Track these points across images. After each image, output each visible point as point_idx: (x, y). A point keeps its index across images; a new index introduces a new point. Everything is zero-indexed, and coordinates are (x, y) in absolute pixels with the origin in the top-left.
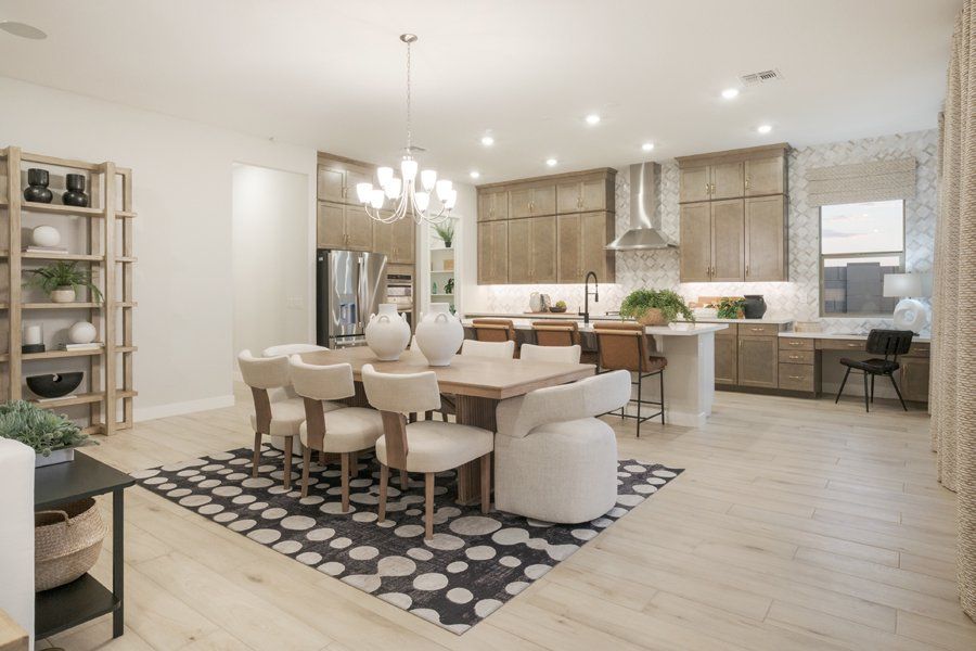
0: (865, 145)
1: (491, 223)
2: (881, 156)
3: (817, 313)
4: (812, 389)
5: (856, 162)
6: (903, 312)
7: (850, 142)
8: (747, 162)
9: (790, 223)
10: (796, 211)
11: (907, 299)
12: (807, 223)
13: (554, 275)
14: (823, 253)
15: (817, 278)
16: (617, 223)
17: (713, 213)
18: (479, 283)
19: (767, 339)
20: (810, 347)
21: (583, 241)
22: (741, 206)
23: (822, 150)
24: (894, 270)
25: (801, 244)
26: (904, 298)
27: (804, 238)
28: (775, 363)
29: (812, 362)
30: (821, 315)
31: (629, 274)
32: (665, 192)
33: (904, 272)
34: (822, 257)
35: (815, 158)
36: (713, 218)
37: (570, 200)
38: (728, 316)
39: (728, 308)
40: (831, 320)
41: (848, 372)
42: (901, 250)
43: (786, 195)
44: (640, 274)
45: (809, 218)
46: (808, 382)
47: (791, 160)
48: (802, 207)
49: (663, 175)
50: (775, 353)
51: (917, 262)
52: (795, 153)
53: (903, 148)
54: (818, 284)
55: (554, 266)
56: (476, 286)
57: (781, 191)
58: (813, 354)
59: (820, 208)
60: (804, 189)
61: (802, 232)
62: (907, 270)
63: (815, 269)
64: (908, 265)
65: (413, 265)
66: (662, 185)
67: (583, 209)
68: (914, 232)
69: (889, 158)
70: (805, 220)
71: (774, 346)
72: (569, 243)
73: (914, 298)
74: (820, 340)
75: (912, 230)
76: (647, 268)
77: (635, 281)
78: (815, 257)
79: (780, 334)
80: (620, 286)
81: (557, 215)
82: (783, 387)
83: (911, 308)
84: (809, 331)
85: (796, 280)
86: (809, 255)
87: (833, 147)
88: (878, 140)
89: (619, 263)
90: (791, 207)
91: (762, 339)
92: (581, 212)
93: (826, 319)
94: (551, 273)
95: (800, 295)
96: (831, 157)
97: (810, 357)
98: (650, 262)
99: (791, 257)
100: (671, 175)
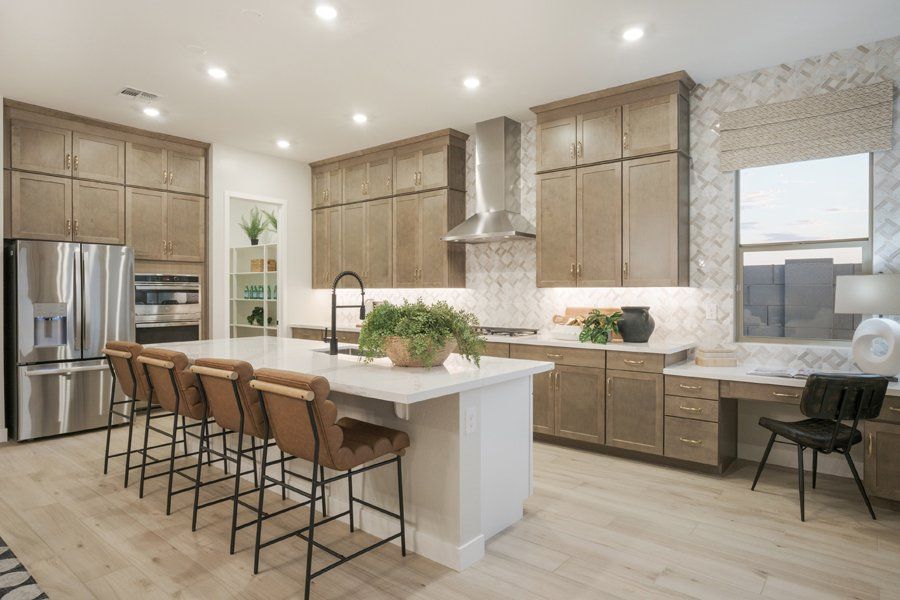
0: (808, 69)
1: (326, 210)
2: (833, 84)
3: (731, 337)
4: (714, 462)
5: (793, 96)
6: (867, 339)
7: (784, 66)
8: (626, 107)
9: (692, 199)
10: (702, 179)
11: (876, 318)
12: (717, 197)
13: (390, 276)
14: (742, 242)
15: (731, 282)
16: (467, 206)
17: (580, 185)
18: (314, 286)
19: (647, 377)
20: (714, 393)
21: (421, 231)
22: (618, 173)
23: (740, 84)
24: (853, 270)
25: (708, 230)
26: (870, 316)
27: (713, 220)
28: (659, 416)
29: (715, 417)
30: (737, 339)
31: (481, 275)
32: (525, 160)
33: (869, 272)
34: (739, 249)
35: (729, 97)
36: (580, 193)
37: (408, 176)
38: (594, 339)
39: (597, 325)
40: (752, 346)
41: (773, 440)
42: (867, 236)
43: (684, 154)
44: (495, 274)
45: (719, 189)
46: (709, 449)
47: (694, 102)
48: (710, 173)
49: (523, 137)
50: (659, 400)
51: (894, 256)
52: (699, 92)
53: (870, 67)
54: (731, 291)
55: (390, 263)
56: (311, 290)
57: (674, 146)
58: (716, 404)
59: (737, 173)
60: (713, 145)
61: (709, 211)
62: (876, 268)
63: (728, 268)
64: (878, 261)
65: (205, 263)
66: (522, 152)
67: (420, 188)
68: (889, 206)
69: (846, 86)
70: (715, 192)
71: (658, 388)
72: (406, 235)
73: (887, 316)
74: (728, 382)
75: (884, 203)
76: (504, 267)
77: (489, 285)
78: (729, 248)
79: (667, 371)
80: (470, 290)
81: (392, 197)
82: (669, 454)
83: (883, 333)
84: (715, 364)
85: (699, 286)
86: (720, 246)
87: (757, 76)
88: (829, 59)
89: (470, 259)
90: (694, 173)
91: (639, 377)
92: (418, 192)
93: (746, 345)
94: (387, 274)
95: (705, 307)
96: (753, 92)
97: (712, 411)
98: (506, 259)
99: (693, 249)
100: (533, 136)
